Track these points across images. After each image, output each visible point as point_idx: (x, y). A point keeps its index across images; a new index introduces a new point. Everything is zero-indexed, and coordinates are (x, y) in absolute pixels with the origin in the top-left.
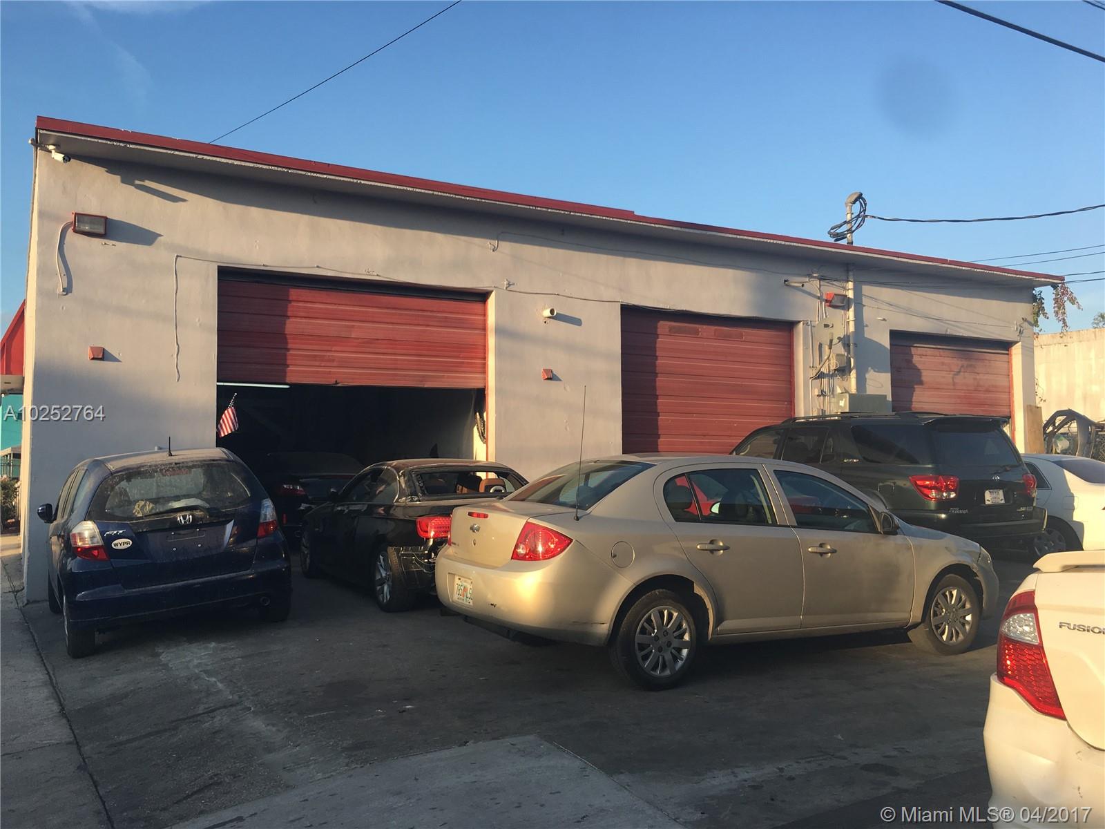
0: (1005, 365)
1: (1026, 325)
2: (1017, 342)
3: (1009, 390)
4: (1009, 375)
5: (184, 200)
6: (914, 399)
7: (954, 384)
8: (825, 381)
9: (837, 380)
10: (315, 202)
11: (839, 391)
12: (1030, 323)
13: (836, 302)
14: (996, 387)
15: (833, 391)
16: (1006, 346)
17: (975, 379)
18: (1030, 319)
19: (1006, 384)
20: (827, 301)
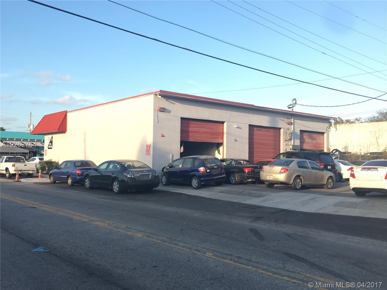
0: (323, 138)
1: (328, 129)
2: (325, 133)
3: (323, 144)
4: (323, 141)
5: (175, 104)
6: (304, 146)
7: (312, 142)
8: (287, 142)
9: (289, 142)
10: (196, 103)
11: (289, 144)
12: (328, 128)
13: (290, 124)
14: (320, 143)
15: (288, 144)
16: (323, 133)
17: (316, 141)
18: (329, 127)
19: (323, 142)
20: (288, 123)
